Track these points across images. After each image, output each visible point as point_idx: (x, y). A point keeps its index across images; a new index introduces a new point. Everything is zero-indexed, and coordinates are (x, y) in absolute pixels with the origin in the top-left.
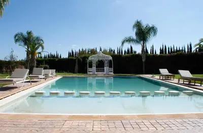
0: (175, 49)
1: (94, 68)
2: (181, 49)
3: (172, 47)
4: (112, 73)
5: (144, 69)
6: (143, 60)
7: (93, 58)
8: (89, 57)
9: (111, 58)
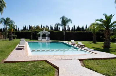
0: (79, 27)
1: (41, 38)
2: (82, 27)
3: (78, 27)
4: (50, 40)
5: (64, 38)
6: (64, 34)
7: (41, 33)
8: (39, 32)
9: (49, 33)
